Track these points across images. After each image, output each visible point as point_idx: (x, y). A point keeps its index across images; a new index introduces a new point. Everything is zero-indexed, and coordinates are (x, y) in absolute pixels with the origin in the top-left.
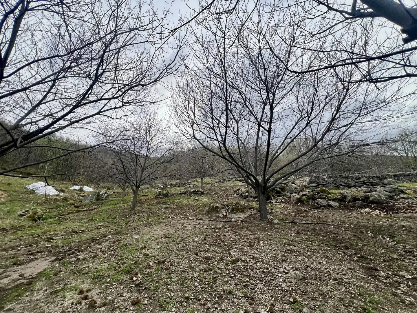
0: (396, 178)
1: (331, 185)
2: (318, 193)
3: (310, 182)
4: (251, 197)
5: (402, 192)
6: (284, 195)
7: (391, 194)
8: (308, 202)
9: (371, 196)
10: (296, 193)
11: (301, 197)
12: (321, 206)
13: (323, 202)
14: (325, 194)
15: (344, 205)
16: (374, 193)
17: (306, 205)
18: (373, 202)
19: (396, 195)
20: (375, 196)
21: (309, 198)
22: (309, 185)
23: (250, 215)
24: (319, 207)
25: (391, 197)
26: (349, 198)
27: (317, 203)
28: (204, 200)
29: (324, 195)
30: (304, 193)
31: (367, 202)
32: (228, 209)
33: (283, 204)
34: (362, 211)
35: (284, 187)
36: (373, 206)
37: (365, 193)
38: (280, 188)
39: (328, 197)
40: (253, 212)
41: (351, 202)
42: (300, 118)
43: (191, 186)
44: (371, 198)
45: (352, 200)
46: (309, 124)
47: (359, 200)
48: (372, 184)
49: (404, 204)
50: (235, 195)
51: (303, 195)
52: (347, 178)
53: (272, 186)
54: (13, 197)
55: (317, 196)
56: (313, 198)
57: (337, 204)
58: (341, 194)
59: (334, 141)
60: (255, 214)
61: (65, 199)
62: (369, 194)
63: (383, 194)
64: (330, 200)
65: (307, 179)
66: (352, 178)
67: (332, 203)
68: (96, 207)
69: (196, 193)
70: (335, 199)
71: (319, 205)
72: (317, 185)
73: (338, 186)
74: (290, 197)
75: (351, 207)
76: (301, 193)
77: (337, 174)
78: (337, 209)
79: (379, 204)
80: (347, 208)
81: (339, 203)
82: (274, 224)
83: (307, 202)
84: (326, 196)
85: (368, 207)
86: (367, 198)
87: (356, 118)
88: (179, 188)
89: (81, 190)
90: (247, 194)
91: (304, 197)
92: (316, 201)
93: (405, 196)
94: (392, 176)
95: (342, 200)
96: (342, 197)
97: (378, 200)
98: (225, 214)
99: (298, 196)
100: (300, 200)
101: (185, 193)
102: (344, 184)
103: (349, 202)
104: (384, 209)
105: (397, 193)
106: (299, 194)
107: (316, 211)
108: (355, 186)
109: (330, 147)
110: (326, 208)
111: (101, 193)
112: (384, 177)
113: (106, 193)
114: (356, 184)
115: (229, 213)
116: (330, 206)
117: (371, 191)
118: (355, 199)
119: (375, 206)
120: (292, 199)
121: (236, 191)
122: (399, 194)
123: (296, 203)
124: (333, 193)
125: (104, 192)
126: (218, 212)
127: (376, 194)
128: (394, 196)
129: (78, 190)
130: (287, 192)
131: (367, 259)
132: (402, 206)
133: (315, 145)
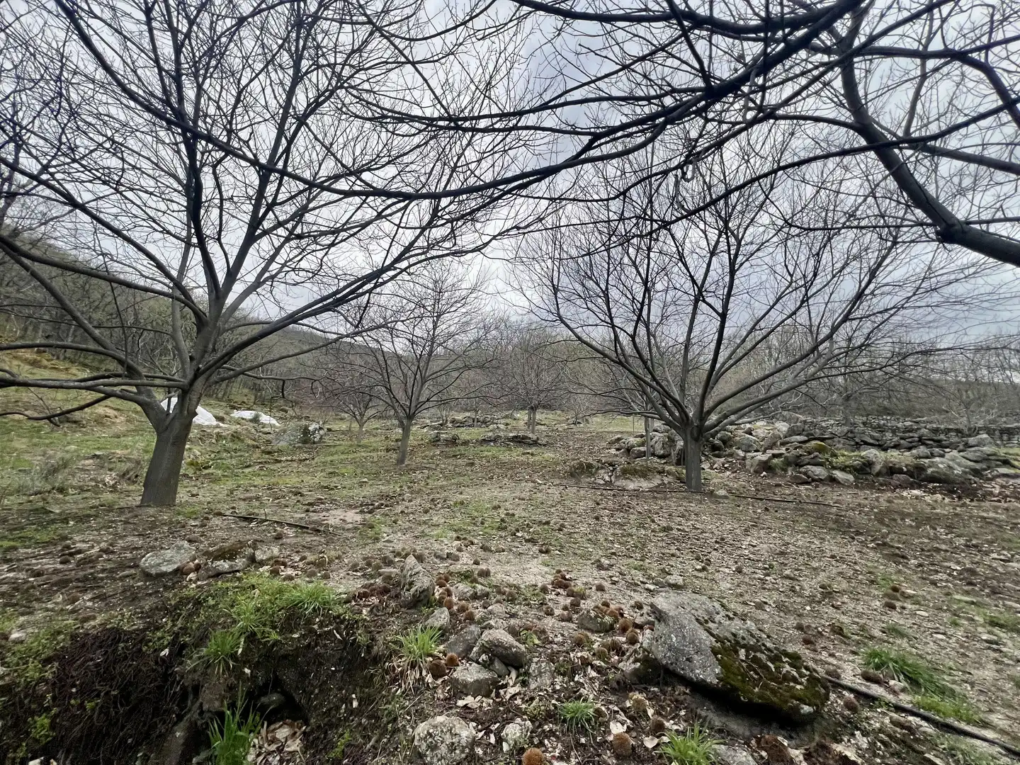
0: (1005, 437)
1: (839, 442)
2: (810, 453)
3: (792, 432)
4: (653, 455)
5: (1006, 463)
6: (731, 455)
7: (978, 466)
8: (786, 471)
9: (930, 467)
10: (757, 451)
11: (770, 459)
12: (814, 480)
13: (819, 471)
14: (826, 456)
15: (866, 479)
16: (937, 459)
17: (780, 476)
18: (932, 479)
19: (989, 468)
20: (941, 466)
21: (788, 463)
22: (787, 439)
23: (660, 485)
24: (810, 481)
25: (976, 472)
26: (878, 468)
27: (805, 474)
28: (546, 456)
29: (822, 458)
30: (776, 452)
31: (918, 477)
32: (612, 471)
33: (728, 473)
34: (905, 494)
35: (730, 438)
36: (930, 486)
37: (916, 458)
38: (720, 439)
39: (831, 463)
40: (666, 480)
41: (882, 476)
42: (787, 288)
43: (502, 427)
44: (930, 471)
45: (884, 471)
46: (805, 304)
47: (900, 471)
48: (939, 443)
49: (1002, 486)
50: (613, 451)
51: (774, 456)
52: (881, 429)
53: (715, 426)
54: (137, 423)
55: (806, 459)
56: (797, 463)
57: (851, 478)
58: (862, 458)
59: (858, 342)
60: (669, 483)
61: (236, 437)
62: (927, 461)
63: (959, 465)
64: (834, 468)
65: (783, 427)
66: (894, 431)
67: (839, 474)
68: (306, 456)
69: (520, 441)
70: (846, 467)
71: (809, 477)
72: (806, 438)
73: (857, 443)
74: (744, 458)
75: (881, 485)
76: (770, 452)
77: (859, 419)
78: (849, 487)
79: (945, 483)
80: (871, 486)
81: (854, 476)
82: (717, 496)
83: (783, 469)
84: (827, 460)
85: (919, 487)
86: (921, 469)
87: (909, 298)
88: (474, 430)
89: (255, 420)
90: (642, 449)
91: (775, 461)
92: (802, 470)
93: (1012, 471)
94: (994, 430)
95: (863, 470)
96: (864, 464)
97: (945, 474)
98: (607, 478)
99: (761, 457)
100: (766, 466)
101: (495, 440)
102: (872, 441)
103: (879, 474)
104: (954, 492)
105: (993, 464)
106: (764, 452)
107: (802, 488)
108: (896, 447)
109: (847, 352)
110: (824, 484)
111: (311, 428)
112: (975, 431)
113: (321, 428)
114: (902, 441)
115: (616, 477)
116: (833, 480)
117: (933, 455)
118: (892, 470)
119: (934, 487)
120: (748, 462)
121: (612, 443)
122: (998, 466)
123: (757, 472)
124: (843, 455)
125: (317, 426)
126: (592, 475)
127: (942, 463)
128: (986, 470)
129: (251, 421)
130: (738, 448)
131: (893, 547)
132: (997, 491)
133: (815, 348)
